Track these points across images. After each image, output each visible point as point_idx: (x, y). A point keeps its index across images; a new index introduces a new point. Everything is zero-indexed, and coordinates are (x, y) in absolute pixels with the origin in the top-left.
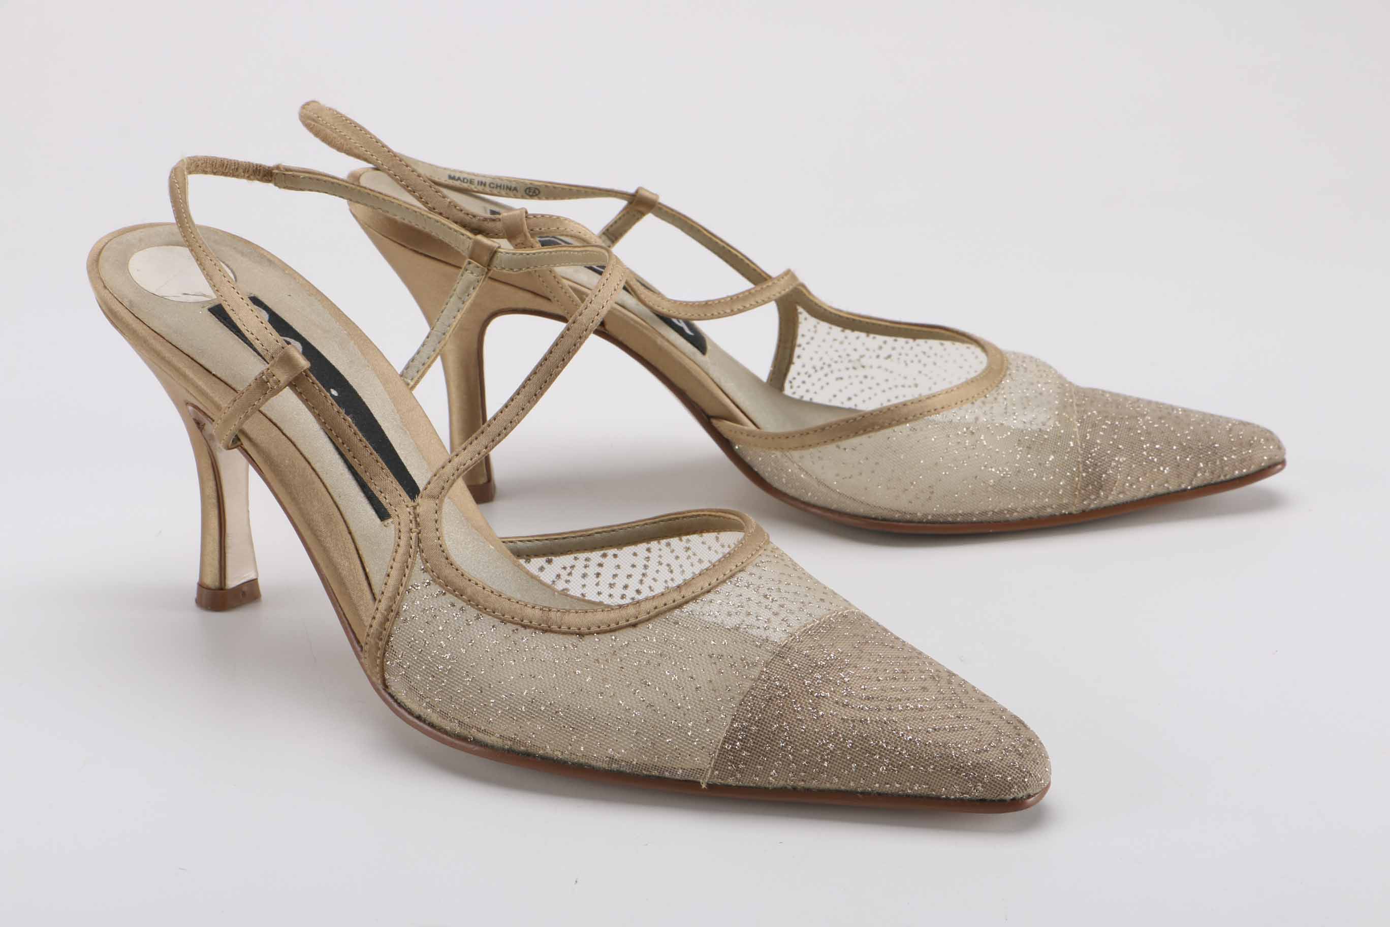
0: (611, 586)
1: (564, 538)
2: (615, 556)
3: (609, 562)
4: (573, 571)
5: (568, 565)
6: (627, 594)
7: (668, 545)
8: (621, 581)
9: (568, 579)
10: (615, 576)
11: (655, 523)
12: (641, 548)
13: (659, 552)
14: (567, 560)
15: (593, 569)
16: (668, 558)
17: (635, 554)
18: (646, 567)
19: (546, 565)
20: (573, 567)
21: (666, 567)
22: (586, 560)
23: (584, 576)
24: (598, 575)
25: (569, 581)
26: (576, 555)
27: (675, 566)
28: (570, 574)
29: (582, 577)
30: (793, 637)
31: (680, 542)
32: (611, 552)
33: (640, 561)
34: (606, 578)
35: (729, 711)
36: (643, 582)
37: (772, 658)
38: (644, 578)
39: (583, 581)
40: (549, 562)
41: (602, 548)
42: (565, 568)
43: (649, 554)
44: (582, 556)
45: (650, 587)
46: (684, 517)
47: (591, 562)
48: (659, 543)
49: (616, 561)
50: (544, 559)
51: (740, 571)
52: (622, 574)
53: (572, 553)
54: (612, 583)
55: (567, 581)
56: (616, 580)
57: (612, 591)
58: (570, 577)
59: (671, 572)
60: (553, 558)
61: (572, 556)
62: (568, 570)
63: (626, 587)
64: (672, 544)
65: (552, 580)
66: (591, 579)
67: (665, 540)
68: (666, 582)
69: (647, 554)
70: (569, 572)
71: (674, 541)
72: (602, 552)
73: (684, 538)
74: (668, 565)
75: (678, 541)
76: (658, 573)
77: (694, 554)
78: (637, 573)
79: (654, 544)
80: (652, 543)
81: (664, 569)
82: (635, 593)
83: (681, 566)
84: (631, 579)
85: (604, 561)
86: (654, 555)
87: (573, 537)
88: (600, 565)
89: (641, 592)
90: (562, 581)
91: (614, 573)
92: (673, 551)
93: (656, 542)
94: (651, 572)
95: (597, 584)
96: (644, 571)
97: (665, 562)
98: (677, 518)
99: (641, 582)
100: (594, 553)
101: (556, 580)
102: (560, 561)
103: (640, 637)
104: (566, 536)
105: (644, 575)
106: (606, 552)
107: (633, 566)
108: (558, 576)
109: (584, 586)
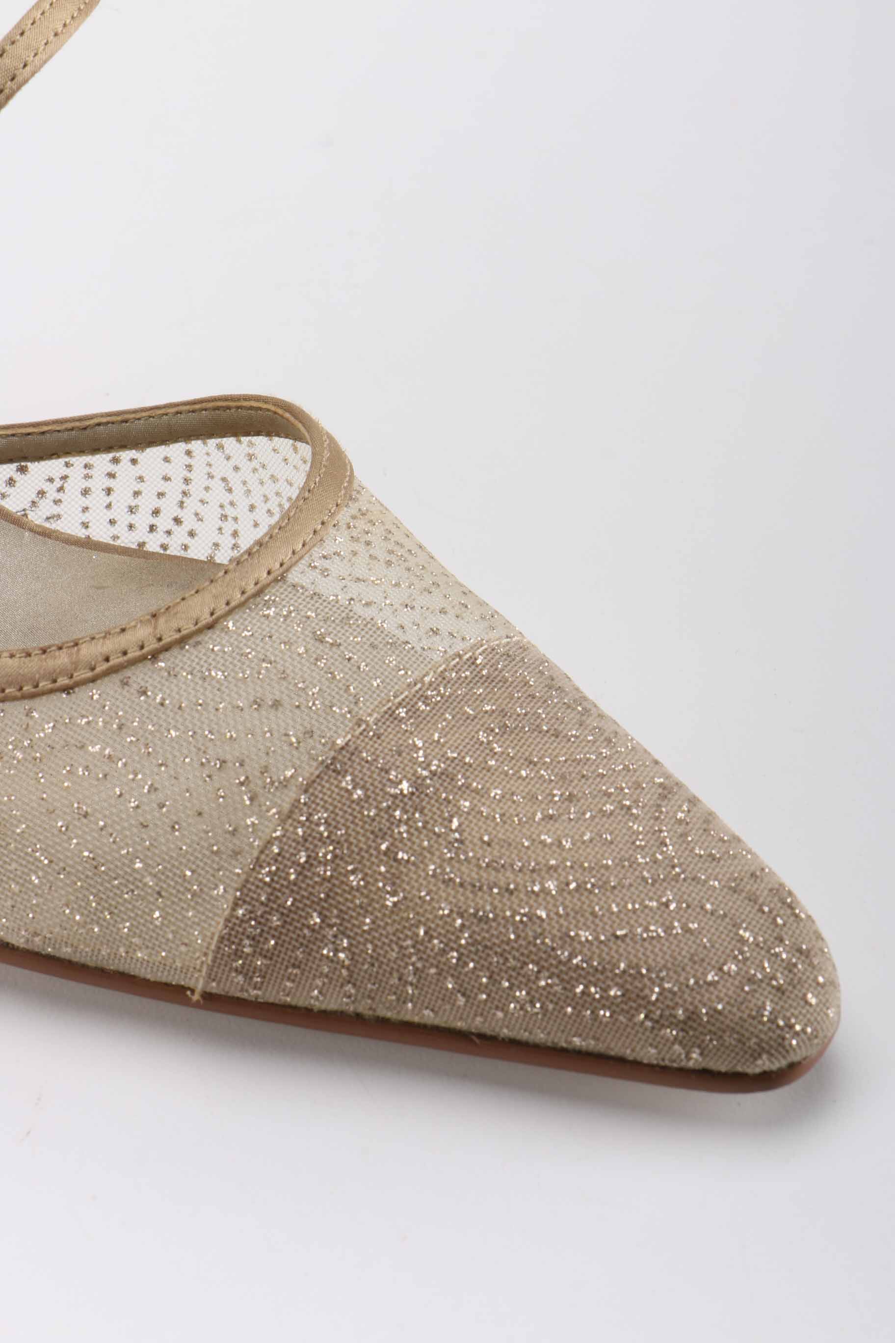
0: (132, 510)
1: (43, 433)
2: (134, 461)
3: (125, 469)
4: (65, 485)
5: (56, 476)
6: (158, 524)
7: (220, 447)
8: (147, 502)
9: (59, 497)
10: (137, 494)
11: (193, 411)
12: (176, 450)
13: (206, 456)
14: (54, 467)
15: (99, 482)
16: (222, 468)
17: (166, 460)
18: (187, 481)
19: (17, 476)
20: (64, 478)
21: (220, 482)
22: (86, 466)
23: (86, 492)
24: (109, 491)
25: (60, 501)
26: (67, 460)
27: (235, 480)
28: (61, 489)
29: (82, 494)
30: (363, 726)
31: (238, 445)
32: (126, 455)
33: (177, 471)
34: (122, 498)
35: (232, 880)
36: (185, 505)
37: (317, 773)
38: (185, 499)
39: (84, 501)
40: (23, 470)
41: (109, 449)
42: (51, 480)
43: (190, 460)
44: (78, 461)
45: (197, 514)
46: (238, 408)
47: (95, 470)
48: (205, 443)
49: (137, 470)
50: (14, 466)
51: (276, 580)
52: (149, 490)
53: (59, 457)
54: (133, 504)
55: (57, 502)
56: (139, 501)
57: (133, 519)
58: (61, 494)
59: (230, 490)
60: (29, 464)
61: (62, 461)
62: (58, 483)
63: (156, 512)
64: (226, 446)
65: (30, 500)
66: (97, 499)
67: (213, 440)
68: (222, 506)
69: (187, 460)
70: (59, 486)
71: (229, 442)
72: (111, 455)
73: (244, 439)
74: (224, 480)
75: (234, 442)
76: (207, 492)
77: (264, 466)
78: (174, 490)
79: (196, 445)
80: (193, 442)
81: (217, 485)
82: (172, 522)
83: (244, 483)
84: (164, 499)
85: (116, 470)
86: (199, 461)
87: (59, 431)
88: (112, 475)
89: (181, 522)
90: (47, 501)
91: (136, 489)
92: (228, 458)
93: (199, 442)
94: (195, 488)
95: (109, 506)
96: (184, 487)
97: (218, 474)
98: (229, 408)
99: (181, 504)
100: (98, 456)
101: (36, 500)
102: (40, 470)
103: (76, 714)
104: (45, 428)
105: (184, 493)
106: (118, 455)
107: (166, 479)
108: (42, 493)
109: (85, 509)
